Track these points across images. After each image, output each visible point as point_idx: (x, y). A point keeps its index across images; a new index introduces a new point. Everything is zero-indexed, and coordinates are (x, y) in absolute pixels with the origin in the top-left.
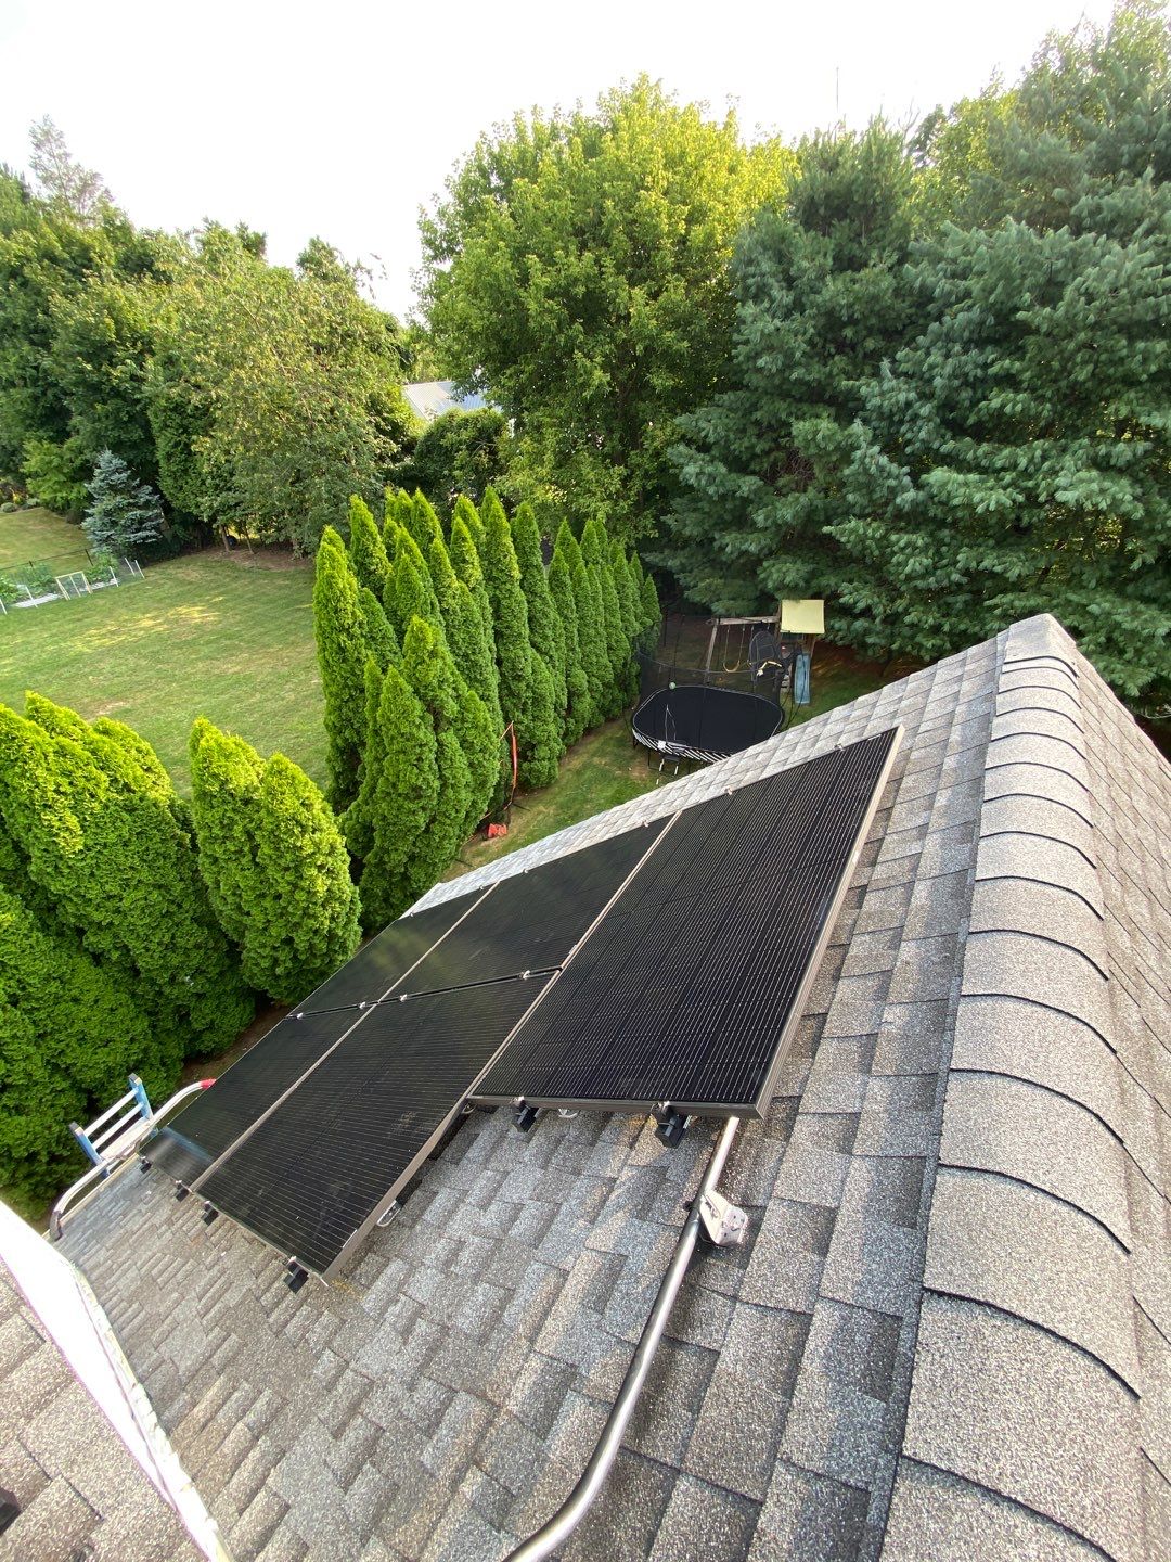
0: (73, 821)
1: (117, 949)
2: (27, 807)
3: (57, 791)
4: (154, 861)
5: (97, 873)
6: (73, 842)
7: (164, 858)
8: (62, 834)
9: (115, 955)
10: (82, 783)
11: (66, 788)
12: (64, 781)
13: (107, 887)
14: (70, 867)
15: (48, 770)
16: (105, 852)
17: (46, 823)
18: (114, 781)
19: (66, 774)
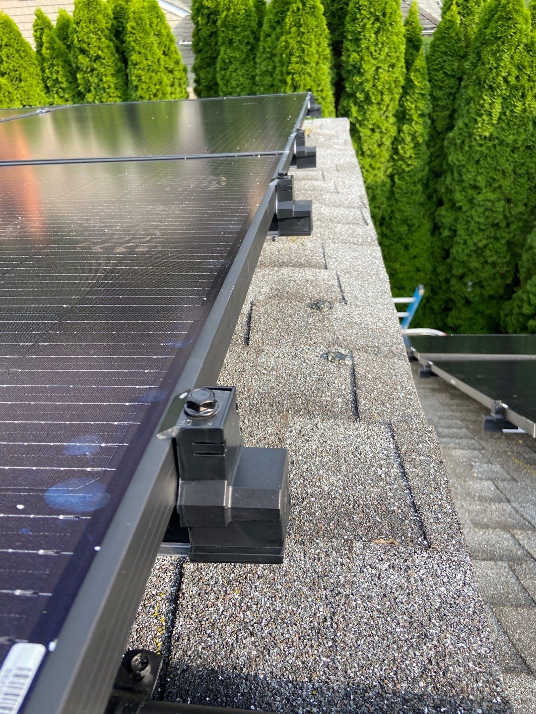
0: (497, 109)
1: (450, 229)
7: (529, 179)
9: (446, 233)
19: (520, 68)
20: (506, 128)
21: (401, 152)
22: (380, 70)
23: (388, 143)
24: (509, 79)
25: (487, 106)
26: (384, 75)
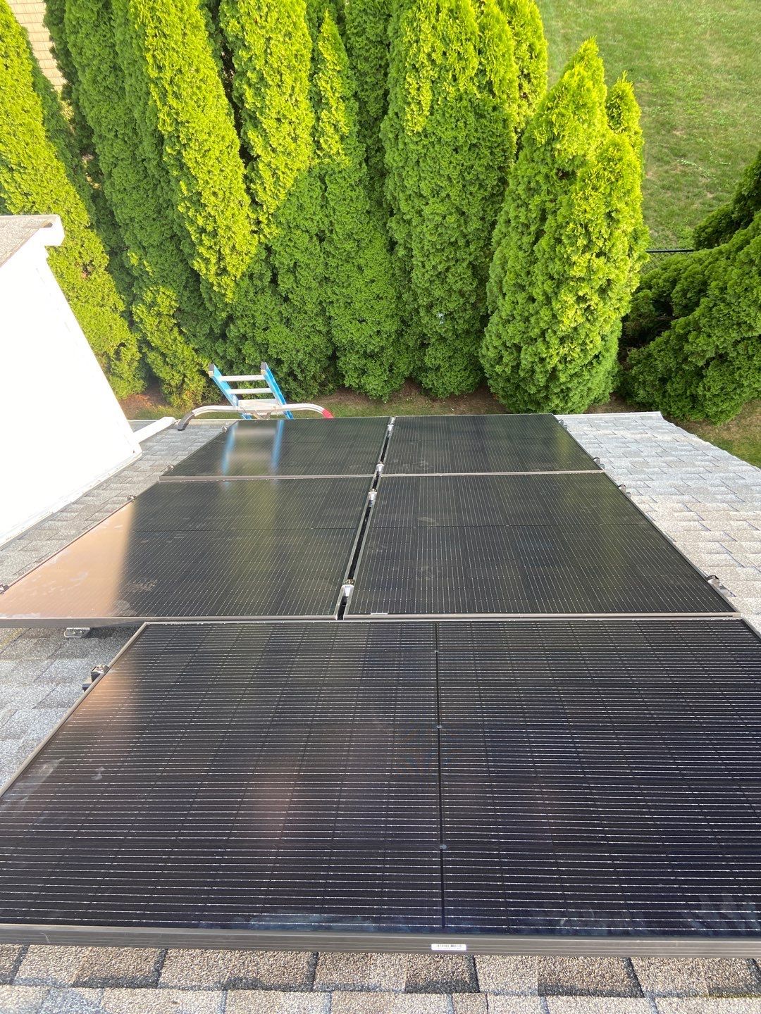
0: (426, 97)
2: (401, 60)
3: (429, 56)
4: (471, 183)
5: (421, 164)
6: (416, 121)
8: (413, 106)
13: (423, 184)
14: (405, 143)
15: (434, 28)
16: (437, 147)
17: (406, 86)
20: (442, 121)
21: (324, 146)
24: (434, 56)
25: (414, 92)
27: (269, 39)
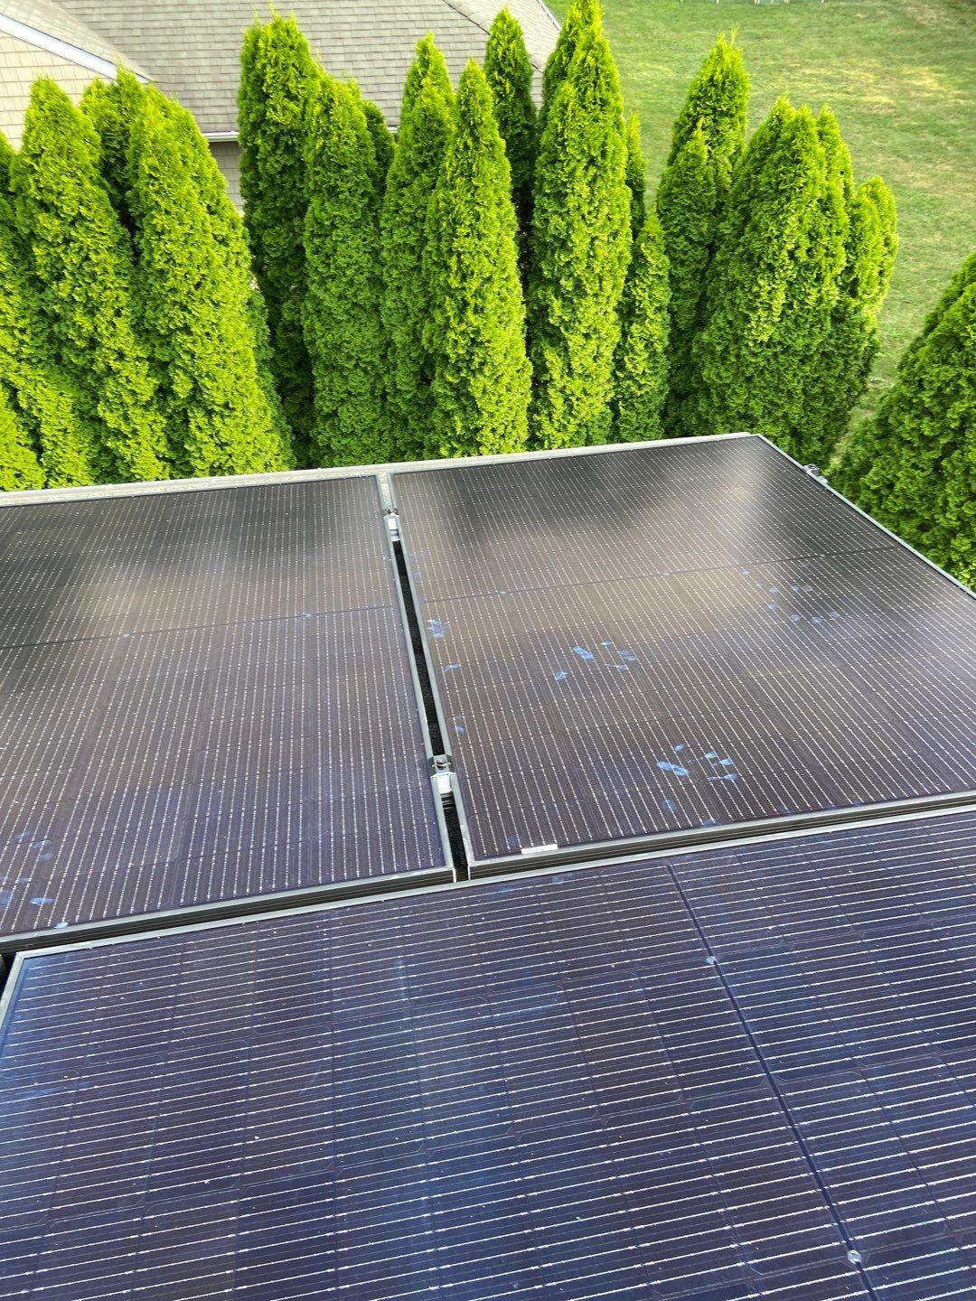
0: (781, 298)
2: (752, 259)
3: (792, 255)
4: (814, 398)
5: (756, 380)
6: (763, 329)
7: (826, 401)
8: (760, 312)
10: (820, 255)
11: (802, 255)
12: (805, 243)
13: (752, 403)
14: (738, 356)
15: (800, 221)
16: (782, 358)
17: (755, 289)
18: (849, 270)
19: (813, 236)
20: (792, 326)
21: (629, 366)
22: (597, 242)
23: (608, 353)
24: (797, 254)
25: (764, 295)
26: (602, 251)
27: (593, 239)
